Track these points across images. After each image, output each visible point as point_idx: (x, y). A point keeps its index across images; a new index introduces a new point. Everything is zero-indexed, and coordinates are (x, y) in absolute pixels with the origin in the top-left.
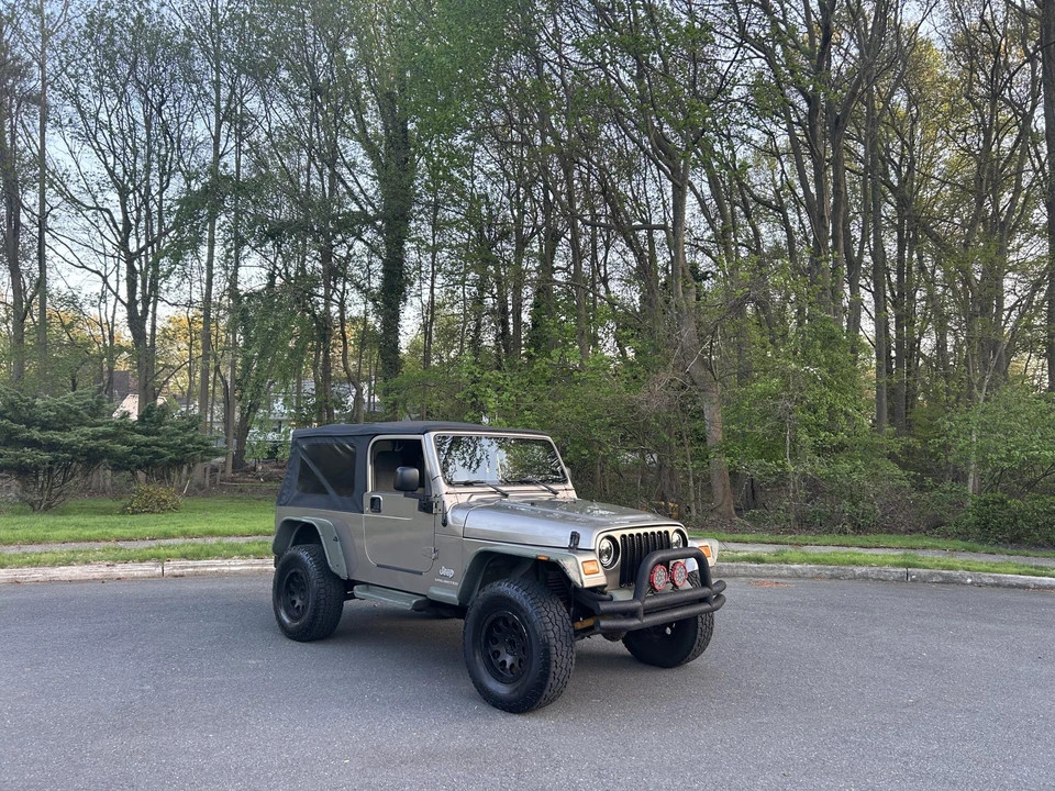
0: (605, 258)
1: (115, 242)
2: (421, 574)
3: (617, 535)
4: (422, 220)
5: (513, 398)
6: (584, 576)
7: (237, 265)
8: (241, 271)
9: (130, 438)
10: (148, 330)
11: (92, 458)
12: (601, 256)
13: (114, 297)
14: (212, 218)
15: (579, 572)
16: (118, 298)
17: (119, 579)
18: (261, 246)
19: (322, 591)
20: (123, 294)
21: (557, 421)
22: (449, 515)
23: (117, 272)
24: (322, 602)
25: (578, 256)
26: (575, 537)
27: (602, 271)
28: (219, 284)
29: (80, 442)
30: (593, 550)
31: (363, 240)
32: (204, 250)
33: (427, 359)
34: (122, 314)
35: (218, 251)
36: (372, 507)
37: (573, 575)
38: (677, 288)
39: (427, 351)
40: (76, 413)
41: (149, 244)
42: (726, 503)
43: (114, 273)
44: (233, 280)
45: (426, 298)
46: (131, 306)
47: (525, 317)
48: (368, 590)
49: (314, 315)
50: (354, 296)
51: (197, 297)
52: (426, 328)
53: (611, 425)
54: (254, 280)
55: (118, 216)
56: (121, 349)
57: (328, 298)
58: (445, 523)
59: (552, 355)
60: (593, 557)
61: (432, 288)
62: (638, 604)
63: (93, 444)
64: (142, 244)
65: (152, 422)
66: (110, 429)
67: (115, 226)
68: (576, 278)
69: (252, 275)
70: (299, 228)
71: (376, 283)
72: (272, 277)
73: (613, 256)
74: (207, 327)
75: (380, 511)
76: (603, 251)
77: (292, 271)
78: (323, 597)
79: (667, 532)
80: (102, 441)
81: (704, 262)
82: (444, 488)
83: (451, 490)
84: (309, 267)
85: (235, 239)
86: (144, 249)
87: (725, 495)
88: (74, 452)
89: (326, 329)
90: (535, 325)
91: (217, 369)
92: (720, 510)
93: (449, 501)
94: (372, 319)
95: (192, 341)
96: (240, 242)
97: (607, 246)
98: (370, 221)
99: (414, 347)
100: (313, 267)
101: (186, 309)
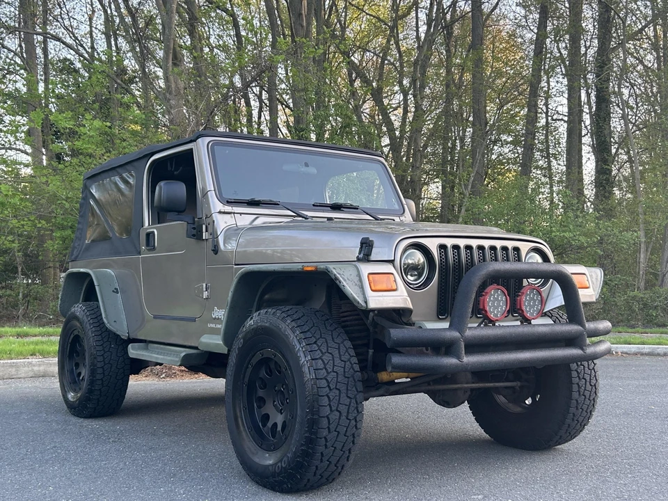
2: (193, 320)
3: (433, 245)
6: (369, 292)
15: (362, 287)
19: (100, 359)
22: (221, 239)
24: (100, 371)
26: (367, 246)
30: (392, 262)
36: (148, 244)
37: (351, 289)
48: (146, 349)
58: (216, 250)
60: (388, 268)
62: (456, 334)
75: (154, 248)
78: (99, 365)
79: (517, 249)
82: (216, 205)
83: (228, 208)
93: (222, 223)
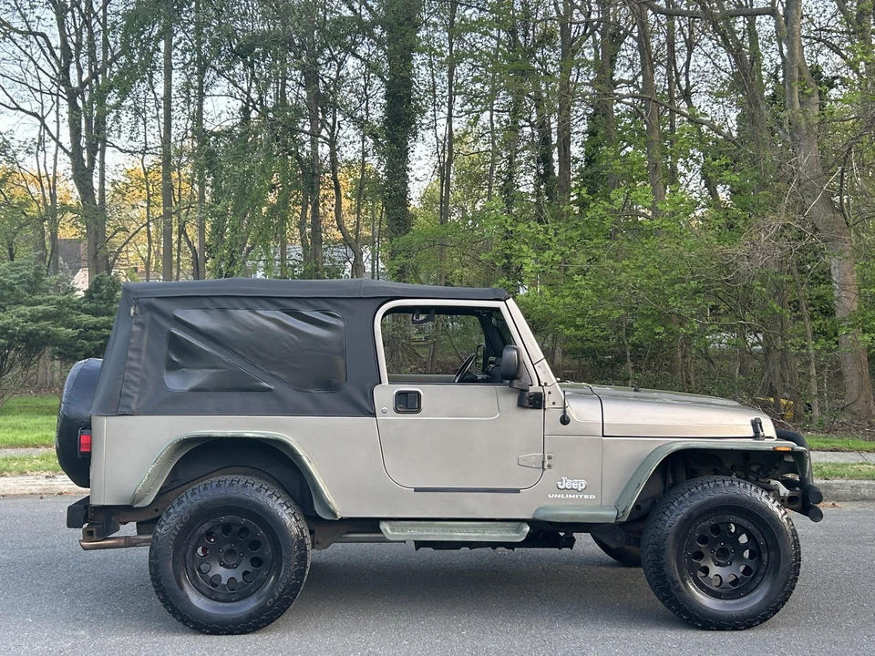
0: (687, 64)
1: (51, 73)
4: (435, 25)
5: (558, 258)
7: (201, 97)
8: (208, 105)
9: (75, 319)
10: (96, 186)
11: (33, 344)
12: (680, 62)
13: (53, 144)
14: (167, 33)
16: (59, 145)
17: (61, 494)
18: (229, 68)
20: (66, 139)
21: (620, 289)
23: (57, 112)
25: (648, 63)
27: (683, 82)
28: (181, 123)
29: (17, 325)
31: (358, 57)
32: (159, 77)
33: (445, 213)
34: (65, 164)
35: (178, 79)
38: (792, 97)
39: (444, 201)
40: (11, 288)
41: (94, 75)
42: (862, 398)
43: (53, 114)
44: (198, 117)
45: (441, 131)
46: (75, 155)
47: (576, 150)
49: (298, 158)
50: (348, 132)
51: (154, 139)
52: (443, 171)
53: (696, 292)
54: (224, 117)
55: (56, 41)
56: (66, 208)
57: (314, 134)
59: (612, 196)
61: (450, 118)
63: (32, 327)
64: (85, 76)
65: (101, 298)
66: (51, 308)
67: (53, 54)
68: (647, 93)
69: (221, 108)
70: (277, 44)
71: (377, 114)
72: (245, 111)
73: (699, 61)
74: (167, 177)
76: (684, 54)
77: (270, 101)
80: (43, 323)
81: (829, 62)
84: (290, 96)
85: (198, 62)
86: (88, 82)
87: (861, 388)
88: (11, 337)
89: (314, 175)
90: (590, 161)
91: (182, 231)
92: (854, 408)
94: (372, 162)
95: (149, 196)
96: (203, 65)
97: (691, 45)
98: (366, 29)
99: (427, 199)
100: (297, 98)
101: (141, 156)
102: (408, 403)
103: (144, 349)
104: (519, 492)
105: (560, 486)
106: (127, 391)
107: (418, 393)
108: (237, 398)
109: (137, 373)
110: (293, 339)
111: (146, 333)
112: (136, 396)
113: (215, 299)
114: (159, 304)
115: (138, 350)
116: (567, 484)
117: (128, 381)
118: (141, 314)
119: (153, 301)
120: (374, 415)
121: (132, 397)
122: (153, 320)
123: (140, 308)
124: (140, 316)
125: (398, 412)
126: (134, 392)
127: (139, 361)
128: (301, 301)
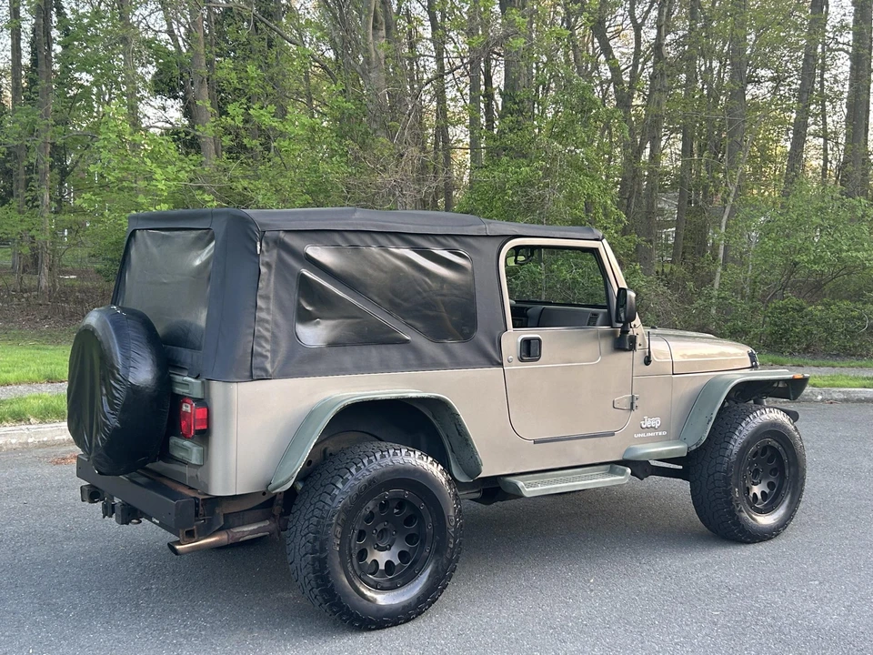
102: (530, 350)
103: (272, 296)
104: (614, 434)
105: (644, 426)
106: (259, 350)
107: (539, 340)
108: (374, 353)
109: (267, 326)
110: (426, 283)
111: (273, 277)
112: (269, 354)
113: (346, 234)
114: (288, 239)
115: (266, 298)
116: (648, 423)
117: (258, 337)
118: (267, 251)
119: (282, 235)
120: (501, 365)
121: (266, 357)
122: (281, 260)
123: (267, 243)
124: (266, 254)
125: (521, 360)
126: (268, 351)
127: (268, 310)
128: (431, 238)
